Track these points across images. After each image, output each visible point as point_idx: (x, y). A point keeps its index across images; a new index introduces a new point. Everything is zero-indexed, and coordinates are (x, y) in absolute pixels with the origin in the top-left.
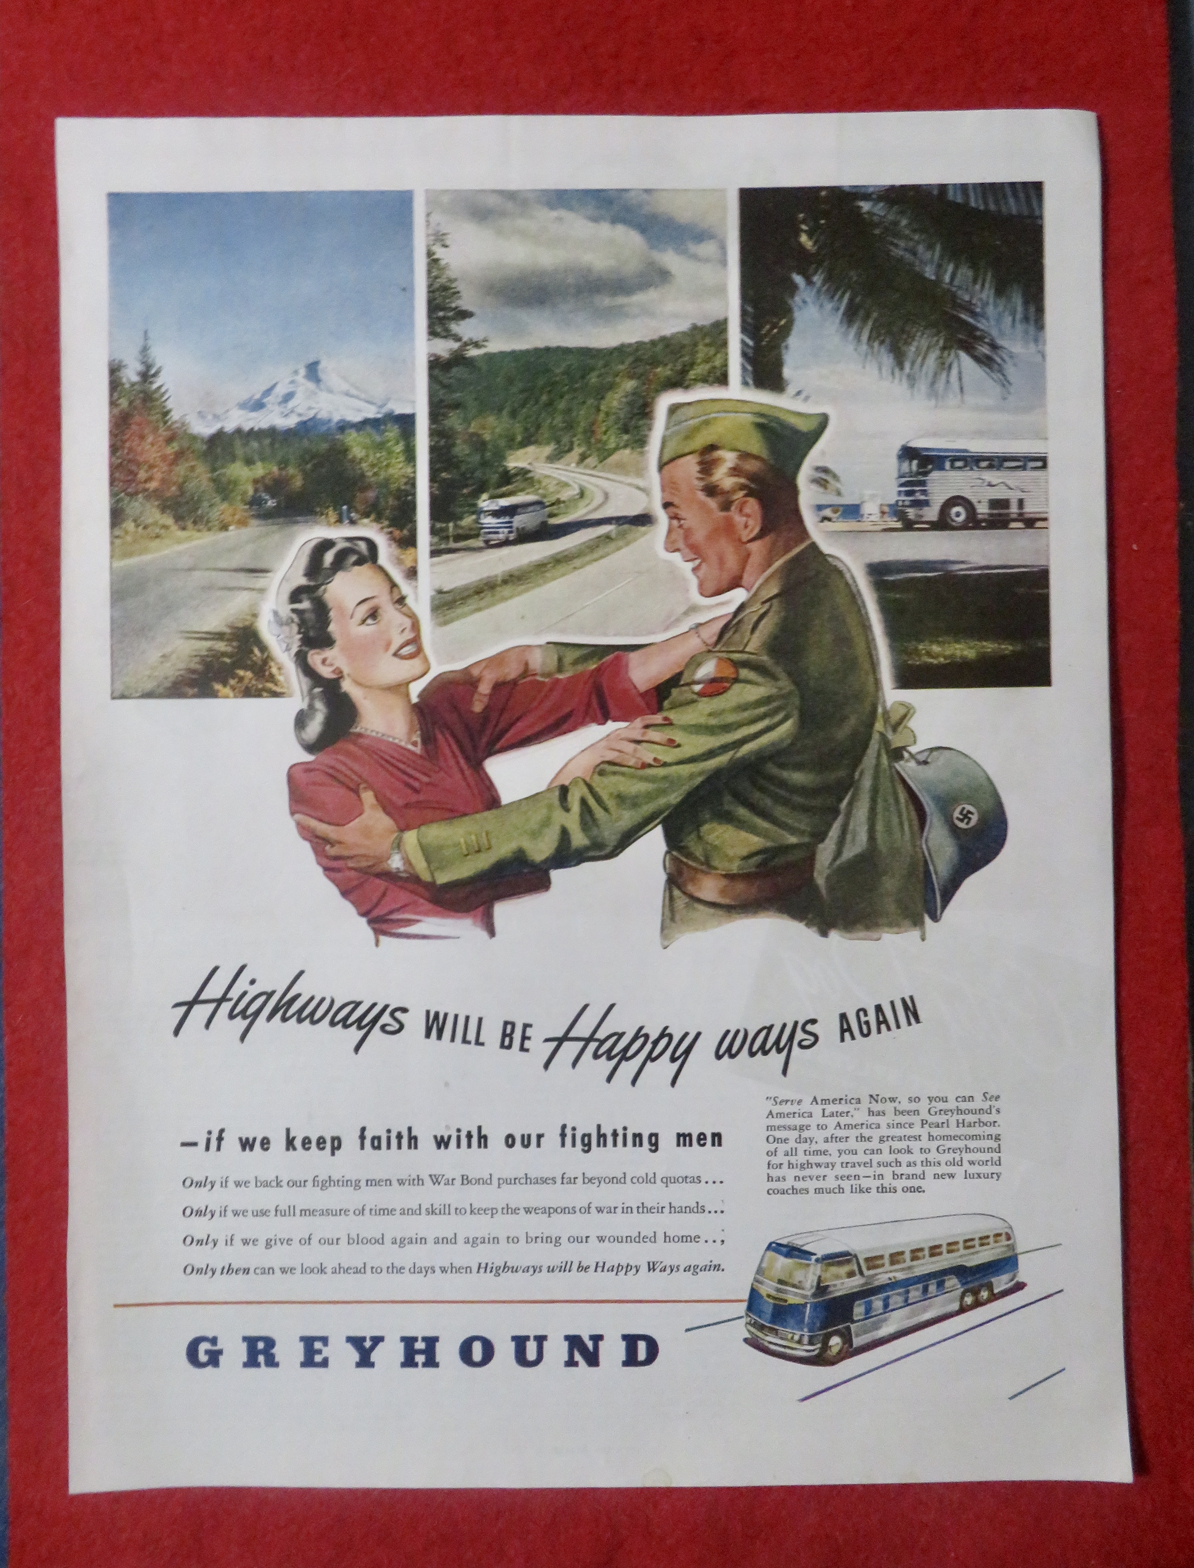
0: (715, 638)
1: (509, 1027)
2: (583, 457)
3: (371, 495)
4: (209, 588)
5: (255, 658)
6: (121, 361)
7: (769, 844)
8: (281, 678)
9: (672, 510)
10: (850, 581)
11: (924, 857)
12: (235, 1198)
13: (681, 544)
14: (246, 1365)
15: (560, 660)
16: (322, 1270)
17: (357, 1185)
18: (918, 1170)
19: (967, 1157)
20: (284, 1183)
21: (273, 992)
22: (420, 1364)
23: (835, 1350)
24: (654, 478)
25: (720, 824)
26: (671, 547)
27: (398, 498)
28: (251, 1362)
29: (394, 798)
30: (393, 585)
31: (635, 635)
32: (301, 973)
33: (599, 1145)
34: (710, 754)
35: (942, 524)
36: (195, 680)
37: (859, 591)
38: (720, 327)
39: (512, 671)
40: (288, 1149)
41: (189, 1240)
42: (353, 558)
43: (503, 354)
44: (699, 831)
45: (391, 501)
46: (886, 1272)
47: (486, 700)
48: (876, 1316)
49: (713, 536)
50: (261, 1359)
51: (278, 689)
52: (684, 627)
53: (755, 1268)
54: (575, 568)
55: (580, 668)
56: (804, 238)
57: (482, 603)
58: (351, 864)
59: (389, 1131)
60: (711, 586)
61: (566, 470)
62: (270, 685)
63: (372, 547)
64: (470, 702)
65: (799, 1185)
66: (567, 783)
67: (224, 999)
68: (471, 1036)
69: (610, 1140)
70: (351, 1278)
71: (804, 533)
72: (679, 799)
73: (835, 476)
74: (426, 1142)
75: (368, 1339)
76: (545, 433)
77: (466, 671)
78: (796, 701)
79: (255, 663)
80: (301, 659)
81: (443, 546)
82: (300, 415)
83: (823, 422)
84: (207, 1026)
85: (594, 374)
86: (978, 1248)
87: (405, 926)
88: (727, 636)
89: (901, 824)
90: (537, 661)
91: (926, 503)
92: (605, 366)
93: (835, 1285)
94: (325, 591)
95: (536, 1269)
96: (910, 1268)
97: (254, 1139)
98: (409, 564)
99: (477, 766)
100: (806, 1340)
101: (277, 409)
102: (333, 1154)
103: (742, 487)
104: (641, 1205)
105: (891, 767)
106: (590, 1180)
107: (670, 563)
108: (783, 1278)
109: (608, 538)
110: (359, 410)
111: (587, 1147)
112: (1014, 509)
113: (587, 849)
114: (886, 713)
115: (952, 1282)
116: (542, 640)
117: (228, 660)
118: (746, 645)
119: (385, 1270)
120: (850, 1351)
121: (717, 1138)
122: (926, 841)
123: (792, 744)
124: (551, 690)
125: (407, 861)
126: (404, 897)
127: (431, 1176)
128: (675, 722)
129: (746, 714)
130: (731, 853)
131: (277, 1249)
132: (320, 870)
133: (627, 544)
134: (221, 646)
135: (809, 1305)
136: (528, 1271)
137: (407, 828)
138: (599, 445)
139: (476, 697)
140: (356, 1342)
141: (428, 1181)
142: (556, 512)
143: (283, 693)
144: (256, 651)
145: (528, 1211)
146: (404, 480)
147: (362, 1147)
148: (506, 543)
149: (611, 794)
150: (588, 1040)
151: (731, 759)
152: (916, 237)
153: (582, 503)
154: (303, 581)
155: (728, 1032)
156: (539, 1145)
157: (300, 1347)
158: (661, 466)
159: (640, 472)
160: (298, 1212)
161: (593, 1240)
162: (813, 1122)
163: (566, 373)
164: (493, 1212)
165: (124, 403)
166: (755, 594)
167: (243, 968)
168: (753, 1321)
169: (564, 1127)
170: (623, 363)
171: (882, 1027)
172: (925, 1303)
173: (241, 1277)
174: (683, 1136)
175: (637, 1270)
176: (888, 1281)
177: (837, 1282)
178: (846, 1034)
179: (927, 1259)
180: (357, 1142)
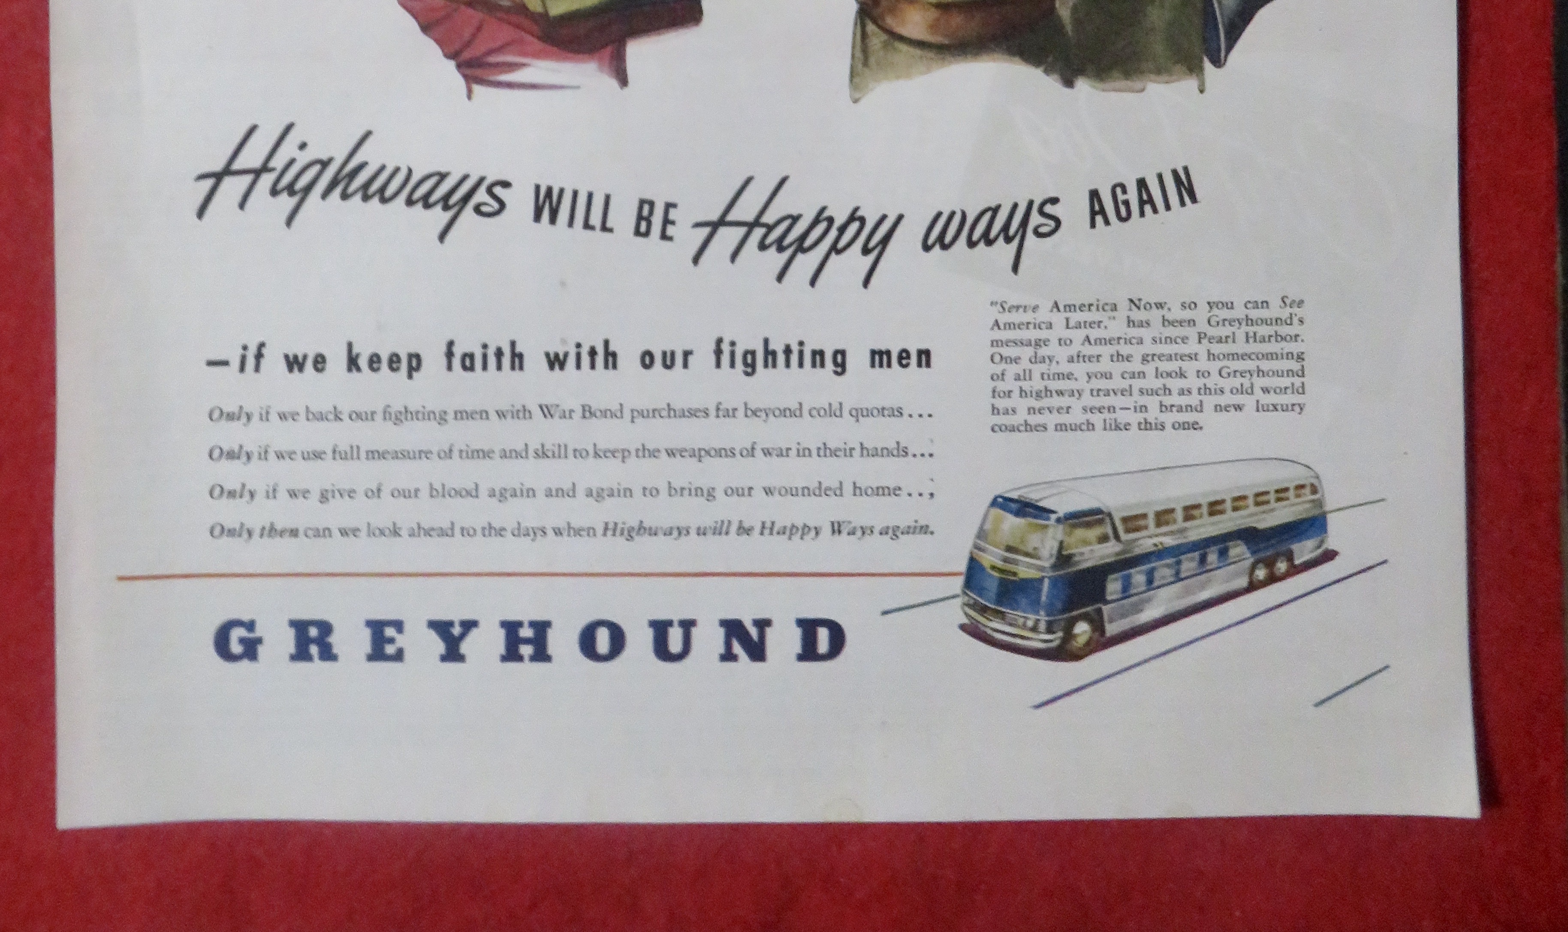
1: (646, 208)
12: (279, 435)
14: (294, 658)
16: (396, 532)
17: (442, 418)
18: (1193, 399)
19: (1259, 383)
20: (345, 417)
21: (330, 160)
22: (526, 658)
23: (1081, 640)
28: (301, 654)
32: (368, 134)
33: (766, 366)
40: (350, 370)
41: (219, 492)
46: (1150, 537)
48: (1136, 594)
50: (314, 650)
53: (974, 530)
59: (485, 346)
65: (1034, 420)
67: (265, 168)
68: (596, 219)
69: (781, 358)
70: (436, 541)
74: (535, 362)
75: (456, 625)
84: (242, 206)
86: (1273, 504)
87: (506, 72)
93: (1082, 554)
95: (682, 531)
96: (1182, 531)
97: (305, 357)
100: (1042, 626)
102: (410, 376)
104: (822, 447)
106: (754, 413)
108: (1011, 544)
111: (750, 368)
115: (1238, 550)
119: (479, 532)
120: (1101, 642)
121: (924, 356)
126: (506, 33)
127: (541, 407)
131: (336, 503)
135: (1046, 581)
136: (671, 534)
140: (441, 628)
141: (537, 412)
145: (671, 453)
147: (450, 368)
150: (751, 226)
155: (939, 215)
156: (685, 365)
157: (366, 634)
160: (363, 455)
161: (758, 493)
162: (1052, 335)
164: (624, 454)
167: (289, 128)
168: (972, 602)
169: (719, 341)
171: (1148, 208)
172: (1203, 577)
173: (287, 540)
174: (881, 353)
175: (817, 533)
176: (1153, 549)
177: (1086, 549)
178: (1099, 219)
179: (1207, 519)
180: (444, 361)
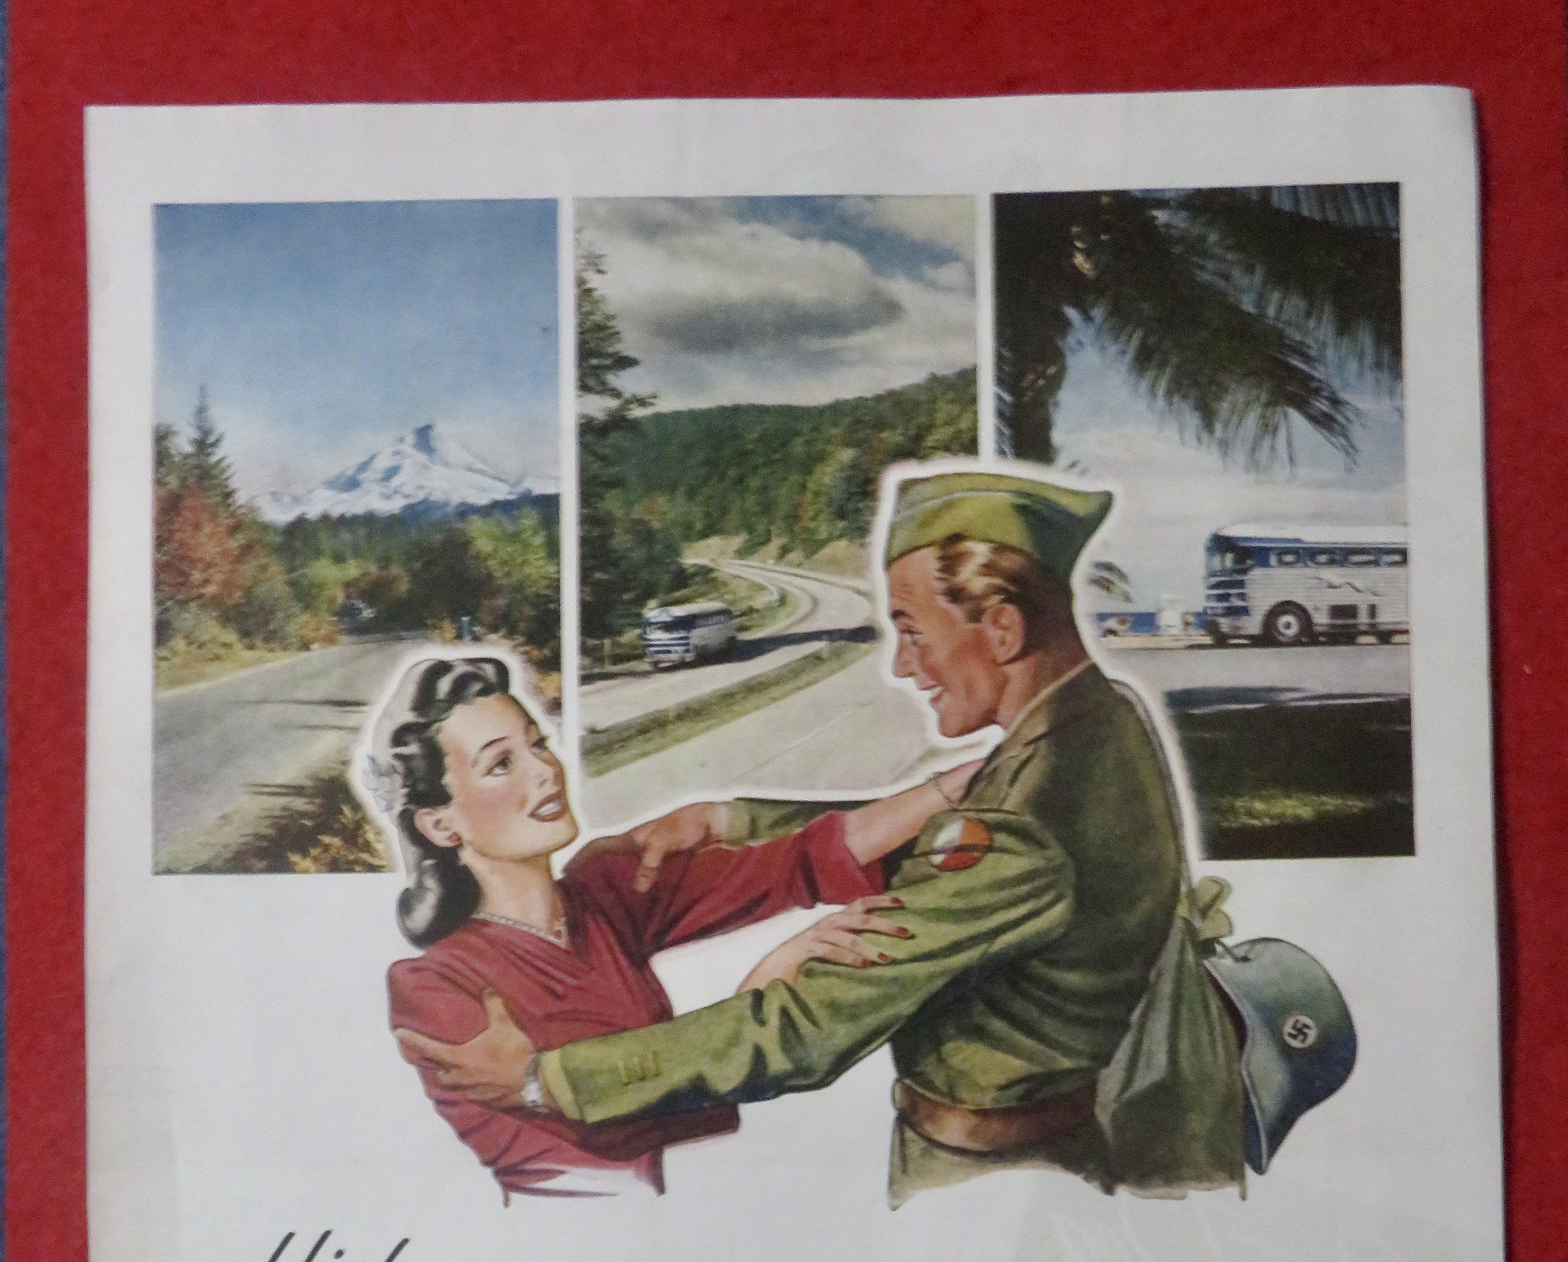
0: (960, 793)
2: (784, 551)
4: (283, 727)
5: (344, 821)
6: (169, 426)
7: (1036, 1069)
8: (379, 847)
9: (905, 620)
13: (915, 667)
15: (753, 822)
27: (534, 605)
29: (532, 1009)
30: (530, 722)
31: (852, 787)
32: (405, 1241)
34: (956, 948)
35: (1266, 638)
36: (264, 849)
37: (1154, 729)
38: (967, 378)
39: (689, 837)
42: (477, 687)
43: (677, 415)
45: (528, 611)
47: (653, 875)
49: (960, 653)
51: (376, 862)
52: (919, 778)
54: (774, 699)
56: (1079, 260)
57: (649, 746)
58: (472, 1095)
60: (956, 723)
61: (761, 569)
62: (365, 856)
63: (502, 669)
64: (632, 879)
66: (761, 986)
71: (1080, 652)
73: (1123, 576)
76: (733, 518)
77: (628, 835)
78: (1070, 875)
79: (345, 827)
80: (407, 821)
81: (596, 670)
82: (406, 496)
83: (1106, 502)
85: (800, 440)
88: (977, 789)
91: (1244, 611)
92: (816, 429)
94: (438, 731)
98: (551, 694)
99: (642, 964)
101: (377, 489)
103: (998, 590)
105: (1199, 965)
107: (901, 692)
109: (817, 658)
110: (485, 490)
112: (1363, 619)
113: (789, 1075)
114: (1192, 892)
116: (729, 795)
117: (308, 823)
118: (1004, 800)
122: (1248, 1064)
123: (1065, 935)
124: (741, 863)
125: (548, 1093)
126: (545, 1140)
128: (907, 905)
129: (1005, 894)
130: (983, 1081)
132: (429, 1104)
133: (843, 667)
134: (300, 804)
137: (548, 1047)
138: (805, 536)
139: (641, 871)
142: (748, 624)
143: (383, 867)
144: (347, 810)
146: (545, 583)
148: (682, 665)
149: (821, 1002)
151: (982, 956)
152: (1229, 257)
153: (782, 612)
154: (409, 717)
158: (890, 562)
159: (860, 570)
163: (761, 439)
165: (173, 482)
166: (1016, 734)
167: (325, 1234)
170: (838, 425)
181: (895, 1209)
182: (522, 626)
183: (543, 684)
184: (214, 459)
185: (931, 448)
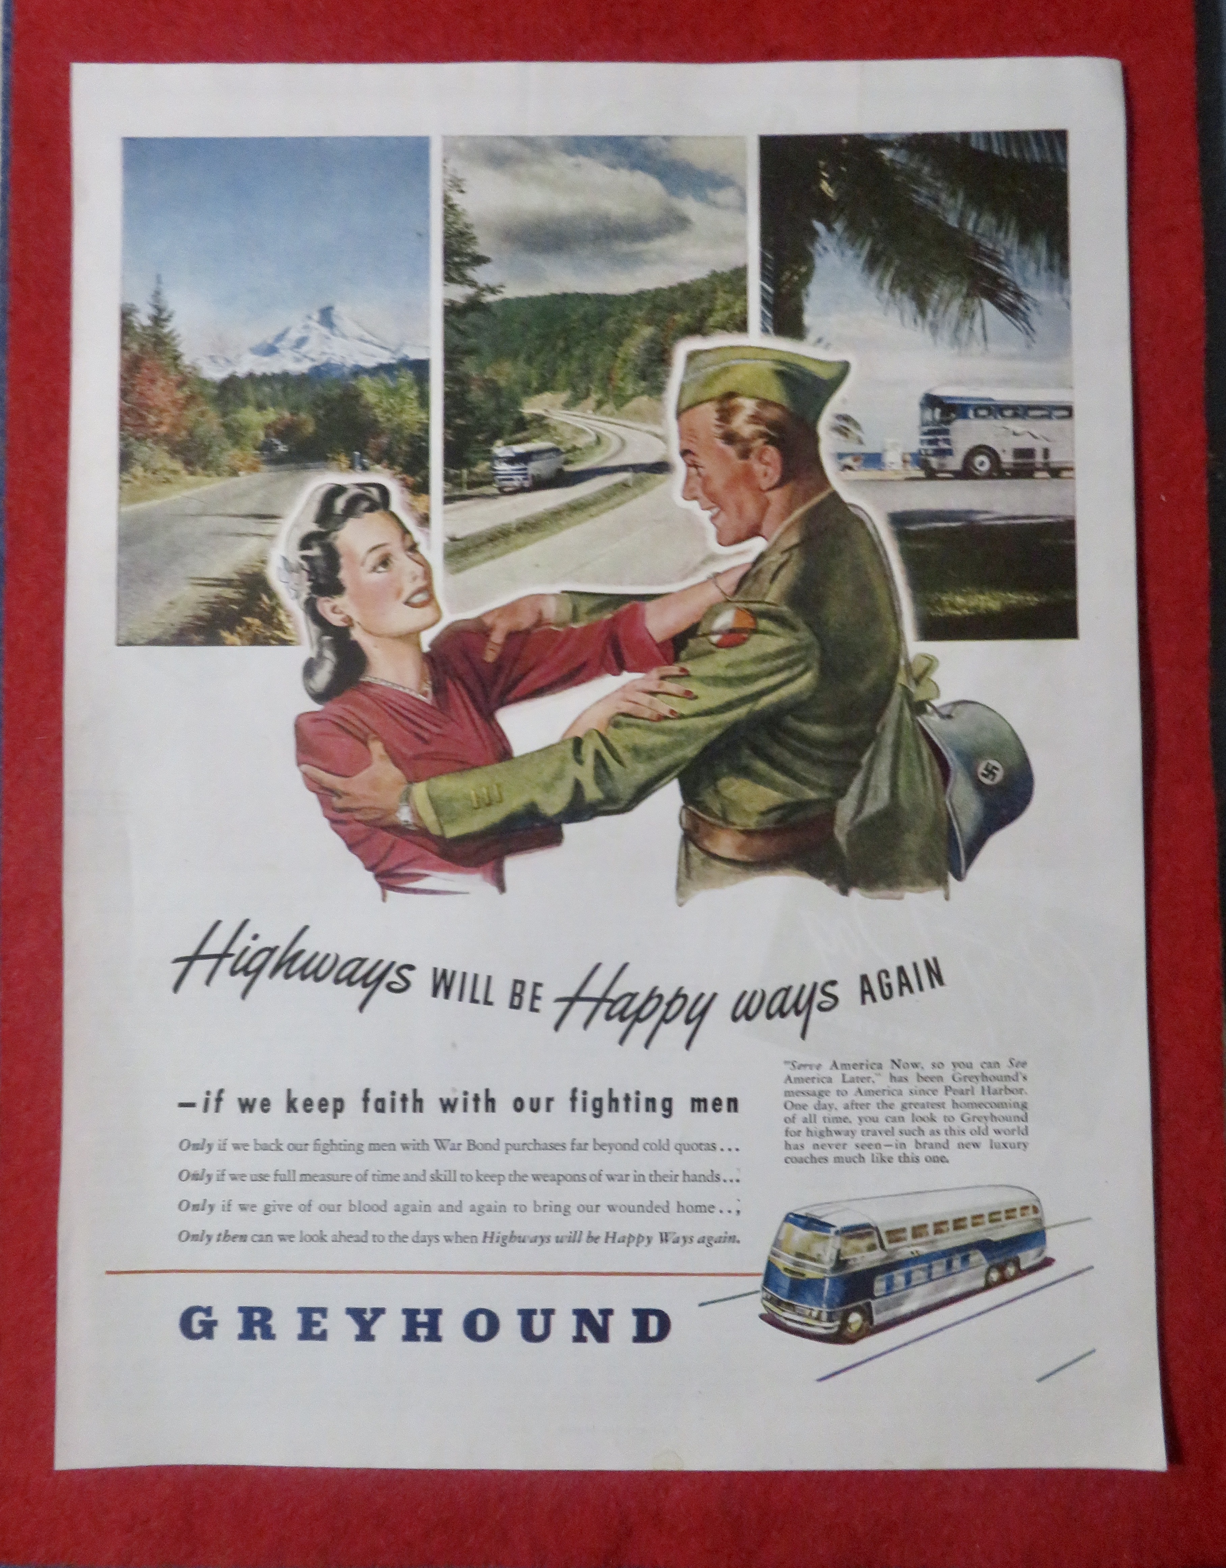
0: (733, 588)
1: (519, 986)
2: (600, 404)
3: (384, 440)
4: (217, 533)
5: (263, 605)
6: (133, 305)
7: (788, 799)
8: (289, 626)
9: (690, 457)
10: (872, 531)
11: (948, 814)
12: (233, 1161)
13: (699, 493)
14: (242, 1337)
15: (575, 609)
16: (322, 1239)
17: (359, 1149)
18: (942, 1139)
19: (993, 1125)
20: (284, 1147)
21: (277, 947)
22: (422, 1338)
23: (855, 1328)
24: (672, 426)
25: (737, 777)
26: (689, 494)
27: (411, 444)
28: (247, 1334)
29: (404, 750)
30: (405, 532)
31: (651, 584)
32: (306, 928)
33: (610, 1110)
34: (729, 706)
35: (966, 473)
36: (203, 627)
37: (881, 542)
38: (740, 273)
39: (525, 621)
40: (289, 1111)
41: (185, 1205)
42: (365, 505)
43: (520, 300)
44: (716, 786)
45: (404, 447)
46: (908, 1247)
47: (498, 649)
48: (897, 1292)
49: (732, 484)
50: (257, 1330)
51: (286, 637)
52: (702, 576)
53: (771, 1240)
54: (592, 516)
55: (595, 617)
56: (825, 185)
57: (496, 551)
58: (358, 816)
59: (393, 1093)
60: (730, 535)
61: (582, 417)
62: (279, 633)
63: (384, 492)
64: (482, 651)
65: (818, 1153)
66: (580, 735)
67: (226, 954)
68: (480, 996)
69: (622, 1104)
70: (352, 1246)
72: (696, 753)
73: (856, 425)
74: (432, 1105)
75: (368, 1312)
76: (561, 378)
77: (479, 620)
78: (817, 653)
79: (263, 610)
80: (311, 608)
81: (457, 493)
82: (313, 360)
83: (845, 368)
84: (208, 982)
85: (612, 320)
86: (1004, 1221)
87: (412, 881)
88: (745, 586)
89: (924, 779)
90: (551, 610)
91: (949, 452)
92: (624, 312)
93: (855, 1259)
94: (336, 538)
95: (545, 1239)
96: (932, 1242)
97: (255, 1100)
98: (422, 510)
99: (489, 717)
100: (824, 1316)
101: (290, 354)
102: (335, 1117)
103: (762, 435)
104: (653, 1173)
106: (602, 1147)
107: (688, 511)
108: (802, 1252)
109: (625, 485)
110: (373, 356)
111: (598, 1112)
112: (1039, 459)
113: (601, 802)
114: (908, 665)
115: (977, 1257)
116: (557, 589)
117: (236, 607)
118: (765, 595)
119: (387, 1239)
120: (870, 1329)
121: (733, 1104)
122: (950, 797)
123: (812, 698)
124: (566, 640)
125: (416, 814)
126: (413, 851)
127: (436, 1140)
128: (692, 673)
129: (766, 666)
130: (748, 807)
131: (276, 1215)
132: (326, 822)
133: (644, 491)
134: (229, 593)
135: (828, 1280)
136: (535, 1241)
137: (417, 779)
138: (616, 393)
139: (490, 646)
140: (356, 1314)
141: (433, 1145)
142: (571, 459)
143: (291, 641)
144: (265, 598)
145: (536, 1178)
146: (418, 426)
147: (366, 1110)
148: (521, 490)
149: (626, 748)
150: (600, 1001)
151: (749, 713)
152: (939, 185)
153: (598, 450)
154: (314, 528)
155: (745, 993)
156: (549, 1109)
157: (298, 1318)
158: (679, 413)
159: (657, 418)
160: (298, 1178)
161: (604, 1210)
162: (832, 1088)
163: (585, 318)
164: (501, 1178)
165: (135, 347)
166: (775, 544)
167: (245, 922)
168: (769, 1296)
169: (574, 1090)
170: (641, 309)
171: (906, 989)
172: (950, 1278)
173: (238, 1244)
174: (699, 1100)
175: (649, 1242)
176: (911, 1256)
177: (858, 1256)
178: (868, 997)
179: (952, 1233)
180: (361, 1104)
181: (681, 905)
182: (401, 459)
183: (415, 504)
184: (166, 330)
185: (712, 326)
